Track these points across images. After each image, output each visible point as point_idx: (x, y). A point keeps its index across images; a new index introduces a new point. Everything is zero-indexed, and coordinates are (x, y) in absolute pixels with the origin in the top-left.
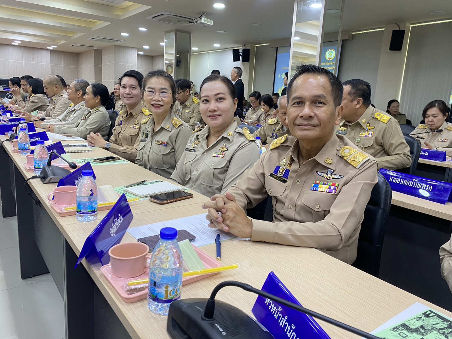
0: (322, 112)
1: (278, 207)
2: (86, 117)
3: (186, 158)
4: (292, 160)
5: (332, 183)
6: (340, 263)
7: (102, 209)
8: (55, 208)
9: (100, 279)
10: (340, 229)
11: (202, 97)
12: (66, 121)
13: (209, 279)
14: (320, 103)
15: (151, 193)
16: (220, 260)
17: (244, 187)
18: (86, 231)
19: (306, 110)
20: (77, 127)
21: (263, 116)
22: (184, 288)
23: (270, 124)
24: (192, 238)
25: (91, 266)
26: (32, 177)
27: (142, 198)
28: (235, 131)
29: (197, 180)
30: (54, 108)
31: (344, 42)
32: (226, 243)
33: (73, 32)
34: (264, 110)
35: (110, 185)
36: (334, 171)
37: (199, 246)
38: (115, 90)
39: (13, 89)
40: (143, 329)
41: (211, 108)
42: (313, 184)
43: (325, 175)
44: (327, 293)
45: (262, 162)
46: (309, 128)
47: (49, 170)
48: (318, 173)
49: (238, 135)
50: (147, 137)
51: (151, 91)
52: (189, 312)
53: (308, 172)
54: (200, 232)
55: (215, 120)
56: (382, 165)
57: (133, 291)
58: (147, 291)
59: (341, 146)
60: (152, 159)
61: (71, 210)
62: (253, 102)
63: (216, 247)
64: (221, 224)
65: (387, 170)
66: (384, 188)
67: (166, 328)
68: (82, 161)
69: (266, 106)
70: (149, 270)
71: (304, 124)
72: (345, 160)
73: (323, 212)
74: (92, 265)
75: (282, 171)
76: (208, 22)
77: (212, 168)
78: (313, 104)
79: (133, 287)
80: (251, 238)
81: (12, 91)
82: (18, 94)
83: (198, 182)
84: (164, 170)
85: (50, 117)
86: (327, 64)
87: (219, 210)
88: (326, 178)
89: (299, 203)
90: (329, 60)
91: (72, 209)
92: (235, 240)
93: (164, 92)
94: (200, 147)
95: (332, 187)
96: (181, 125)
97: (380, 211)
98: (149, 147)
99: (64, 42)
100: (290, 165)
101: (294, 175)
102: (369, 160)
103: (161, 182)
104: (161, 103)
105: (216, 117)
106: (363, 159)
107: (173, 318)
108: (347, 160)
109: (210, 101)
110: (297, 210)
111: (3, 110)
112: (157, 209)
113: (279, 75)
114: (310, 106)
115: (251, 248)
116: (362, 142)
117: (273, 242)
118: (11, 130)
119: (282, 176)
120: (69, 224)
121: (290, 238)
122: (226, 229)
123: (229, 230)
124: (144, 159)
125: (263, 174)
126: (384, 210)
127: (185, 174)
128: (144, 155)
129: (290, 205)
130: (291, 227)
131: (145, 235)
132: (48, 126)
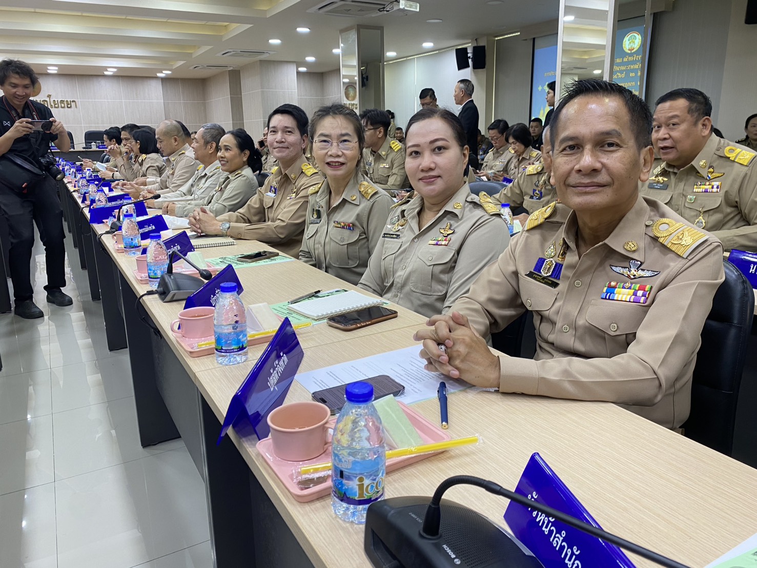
0: (615, 160)
1: (544, 329)
2: (223, 186)
3: (385, 249)
4: (566, 248)
5: (638, 285)
6: (659, 430)
7: (255, 342)
8: (183, 344)
9: (256, 462)
10: (656, 368)
11: (409, 147)
12: (193, 195)
13: (431, 461)
14: (611, 145)
15: (329, 313)
16: (447, 426)
17: (483, 298)
18: (232, 380)
19: (587, 159)
20: (210, 205)
21: (515, 161)
22: (389, 476)
23: (530, 173)
24: (398, 390)
25: (241, 440)
26: (146, 292)
27: (316, 320)
28: (466, 201)
29: (403, 286)
30: (173, 174)
31: (656, 17)
32: (456, 397)
33: (195, 46)
34: (515, 152)
35: (265, 303)
36: (642, 263)
37: (412, 403)
38: (264, 136)
39: (109, 147)
40: (326, 547)
41: (424, 166)
42: (606, 288)
43: (626, 271)
44: (636, 485)
45: (513, 252)
46: (593, 191)
47: (171, 281)
48: (613, 268)
49: (471, 206)
50: (319, 216)
51: (325, 141)
52: (400, 522)
53: (595, 266)
54: (411, 378)
55: (431, 185)
56: (735, 243)
57: (309, 483)
58: (329, 483)
59: (652, 219)
60: (330, 252)
61: (208, 347)
62: (495, 138)
63: (439, 404)
64: (447, 366)
65: (745, 252)
66: (738, 289)
67: (363, 546)
68: (221, 262)
69: (518, 144)
70: (331, 447)
71: (583, 183)
72: (661, 243)
73: (625, 336)
74: (244, 439)
75: (548, 266)
76: (411, 6)
77: (429, 264)
78: (598, 148)
79: (307, 476)
80: (499, 388)
81: (109, 151)
82: (118, 155)
83: (407, 289)
84: (349, 270)
85: (168, 189)
86: (625, 60)
87: (441, 342)
88: (629, 277)
89: (581, 322)
90: (629, 52)
91: (208, 345)
92: (471, 391)
93: (345, 141)
94: (407, 230)
95: (640, 293)
96: (376, 193)
97: (733, 332)
98: (323, 232)
99: (182, 62)
100: (562, 255)
101: (570, 273)
102: (706, 241)
103: (346, 291)
104: (341, 160)
105: (433, 179)
106: (694, 241)
107: (373, 532)
108: (665, 244)
109: (422, 153)
110: (578, 334)
111: (97, 183)
112: (340, 340)
113: (539, 87)
114: (592, 152)
115: (499, 405)
116: (699, 202)
117: (538, 394)
118: (112, 215)
119: (550, 276)
120: (205, 370)
121: (568, 386)
122: (455, 373)
123: (460, 376)
124: (316, 252)
125: (516, 274)
126: (740, 329)
127: (384, 274)
128: (317, 246)
129: (566, 326)
130: (568, 368)
131: (324, 384)
132: (165, 205)
